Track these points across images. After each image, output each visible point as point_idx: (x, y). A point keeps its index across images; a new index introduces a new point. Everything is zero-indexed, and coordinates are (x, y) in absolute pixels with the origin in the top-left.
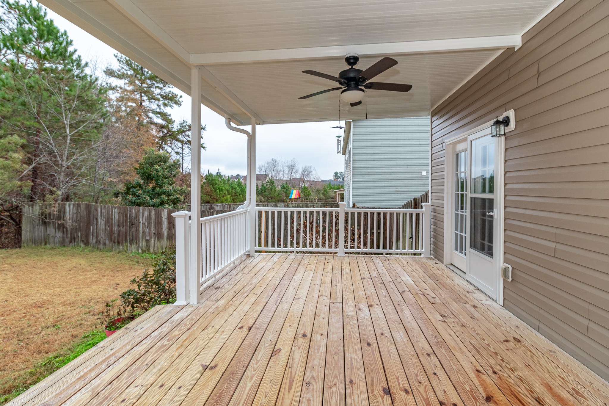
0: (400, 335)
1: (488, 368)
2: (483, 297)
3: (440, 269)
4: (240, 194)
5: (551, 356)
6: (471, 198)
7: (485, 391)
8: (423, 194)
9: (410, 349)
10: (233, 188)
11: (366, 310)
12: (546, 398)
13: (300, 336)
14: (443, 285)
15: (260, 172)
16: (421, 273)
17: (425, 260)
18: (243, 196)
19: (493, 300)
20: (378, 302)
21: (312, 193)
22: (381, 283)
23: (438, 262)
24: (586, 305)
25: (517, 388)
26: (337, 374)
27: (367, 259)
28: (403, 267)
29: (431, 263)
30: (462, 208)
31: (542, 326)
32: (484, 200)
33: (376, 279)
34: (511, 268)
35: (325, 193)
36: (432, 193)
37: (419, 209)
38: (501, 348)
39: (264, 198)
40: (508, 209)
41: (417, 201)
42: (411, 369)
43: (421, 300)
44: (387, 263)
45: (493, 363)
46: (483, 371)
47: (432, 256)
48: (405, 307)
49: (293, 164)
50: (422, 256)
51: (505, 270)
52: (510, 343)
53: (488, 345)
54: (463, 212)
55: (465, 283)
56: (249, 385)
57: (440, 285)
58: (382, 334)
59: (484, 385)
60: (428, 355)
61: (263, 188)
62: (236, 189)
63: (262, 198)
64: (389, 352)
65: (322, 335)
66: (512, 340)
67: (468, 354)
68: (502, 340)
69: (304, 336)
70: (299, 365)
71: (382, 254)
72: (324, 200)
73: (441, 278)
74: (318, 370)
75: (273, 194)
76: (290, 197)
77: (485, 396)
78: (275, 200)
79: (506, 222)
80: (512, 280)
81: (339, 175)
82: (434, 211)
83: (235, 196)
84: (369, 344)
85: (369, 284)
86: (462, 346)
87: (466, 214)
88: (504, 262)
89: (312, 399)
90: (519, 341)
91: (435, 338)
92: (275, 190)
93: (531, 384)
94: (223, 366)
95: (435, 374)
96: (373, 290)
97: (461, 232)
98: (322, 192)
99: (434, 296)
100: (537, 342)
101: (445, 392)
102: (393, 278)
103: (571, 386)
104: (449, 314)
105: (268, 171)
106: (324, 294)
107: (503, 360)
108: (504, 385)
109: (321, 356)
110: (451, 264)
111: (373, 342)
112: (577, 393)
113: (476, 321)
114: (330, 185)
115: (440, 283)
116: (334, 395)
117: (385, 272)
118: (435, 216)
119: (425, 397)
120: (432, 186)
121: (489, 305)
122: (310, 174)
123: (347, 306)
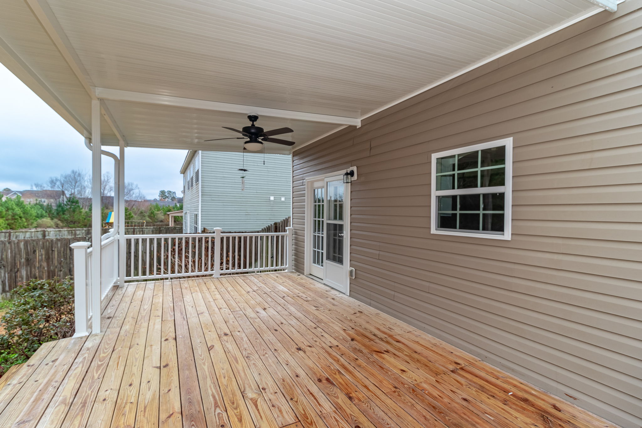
0: (294, 322)
1: (349, 327)
2: (337, 293)
3: (303, 279)
4: (21, 217)
5: (378, 316)
6: (327, 223)
7: (350, 337)
8: (283, 220)
9: (303, 327)
10: (8, 209)
11: (262, 312)
12: (377, 333)
13: (223, 335)
14: (309, 289)
15: (52, 187)
16: (291, 283)
17: (289, 274)
18: (26, 219)
19: (343, 293)
20: (269, 306)
21: (134, 216)
22: (264, 293)
23: (299, 274)
24: (393, 284)
25: (364, 332)
26: (264, 348)
27: (242, 278)
28: (275, 280)
29: (295, 276)
30: (319, 231)
31: (372, 302)
32: (335, 225)
33: (259, 291)
34: (354, 270)
35: (152, 215)
36: (293, 219)
37: (279, 232)
38: (353, 317)
39: (62, 221)
40: (353, 232)
41: (278, 225)
42: (308, 336)
43: (298, 300)
44: (261, 279)
45: (351, 325)
46: (347, 329)
47: (294, 271)
48: (289, 306)
49: (106, 179)
50: (286, 271)
51: (351, 272)
52: (357, 314)
53: (346, 317)
54: (320, 234)
55: (323, 286)
56: (206, 368)
57: (307, 289)
58: (282, 323)
59: (349, 335)
60: (315, 328)
61: (60, 209)
62: (13, 210)
63: (59, 222)
64: (291, 331)
65: (239, 332)
66: (358, 312)
67: (337, 323)
68: (353, 313)
69: (226, 334)
70: (234, 350)
71: (254, 272)
72: (152, 224)
73: (306, 285)
74: (250, 349)
75: (76, 217)
76: (107, 221)
77: (350, 339)
78: (79, 225)
79: (351, 240)
80: (355, 277)
81: (166, 194)
82: (296, 233)
83: (12, 219)
84: (276, 330)
85: (255, 296)
86: (332, 320)
87: (322, 235)
88: (350, 267)
89: (255, 362)
90: (361, 312)
91: (316, 319)
92: (81, 212)
93: (370, 329)
94: (173, 363)
95: (322, 336)
96: (261, 299)
97: (318, 249)
98: (148, 214)
99: (306, 296)
100: (370, 311)
101: (330, 342)
102: (272, 289)
103: (387, 327)
104: (320, 305)
105: (66, 186)
106: (222, 307)
107: (355, 322)
108: (358, 333)
109: (247, 343)
110: (310, 274)
111: (277, 328)
112: (390, 328)
113: (337, 307)
114: (157, 206)
115: (307, 288)
116: (268, 358)
117: (263, 285)
118: (296, 238)
119: (321, 346)
120: (293, 213)
121: (342, 297)
122: (132, 192)
123: (246, 312)
